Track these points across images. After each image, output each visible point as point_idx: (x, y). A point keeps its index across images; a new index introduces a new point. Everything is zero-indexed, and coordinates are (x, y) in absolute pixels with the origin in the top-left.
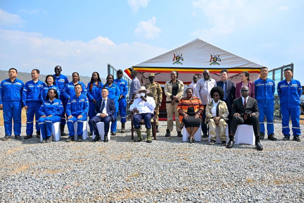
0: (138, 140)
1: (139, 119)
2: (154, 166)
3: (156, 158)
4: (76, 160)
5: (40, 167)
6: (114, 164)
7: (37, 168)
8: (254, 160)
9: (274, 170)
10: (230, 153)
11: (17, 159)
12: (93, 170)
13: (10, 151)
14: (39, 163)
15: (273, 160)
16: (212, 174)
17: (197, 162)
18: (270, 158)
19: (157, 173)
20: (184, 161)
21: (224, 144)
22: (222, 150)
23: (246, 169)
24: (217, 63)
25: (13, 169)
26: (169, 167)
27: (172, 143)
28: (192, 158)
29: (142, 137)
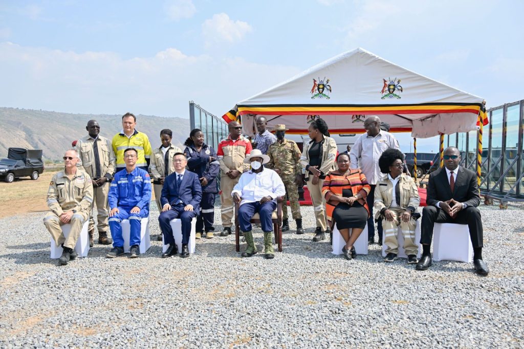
0: (248, 254)
1: (250, 214)
2: (278, 315)
3: (283, 296)
4: (131, 303)
5: (63, 320)
6: (203, 311)
7: (58, 323)
8: (472, 300)
9: (514, 325)
10: (425, 281)
11: (20, 301)
12: (163, 327)
13: (9, 280)
14: (61, 309)
15: (510, 299)
16: (391, 337)
17: (362, 306)
18: (505, 294)
19: (284, 333)
20: (336, 303)
21: (412, 262)
22: (409, 275)
23: (458, 323)
24: (396, 95)
25: (11, 325)
26: (307, 318)
27: (313, 259)
28: (352, 296)
29: (255, 247)
